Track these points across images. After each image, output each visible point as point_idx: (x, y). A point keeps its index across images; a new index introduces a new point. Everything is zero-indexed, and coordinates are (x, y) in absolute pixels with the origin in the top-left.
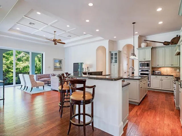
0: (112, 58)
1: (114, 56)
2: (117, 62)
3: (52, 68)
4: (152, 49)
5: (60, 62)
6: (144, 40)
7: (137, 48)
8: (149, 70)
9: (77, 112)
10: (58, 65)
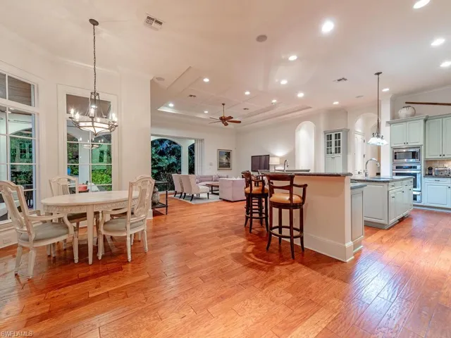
0: (329, 144)
1: (333, 140)
2: (339, 152)
3: (216, 165)
4: (425, 121)
5: (228, 154)
6: (406, 103)
7: (387, 122)
8: (418, 167)
9: (275, 223)
10: (224, 160)
